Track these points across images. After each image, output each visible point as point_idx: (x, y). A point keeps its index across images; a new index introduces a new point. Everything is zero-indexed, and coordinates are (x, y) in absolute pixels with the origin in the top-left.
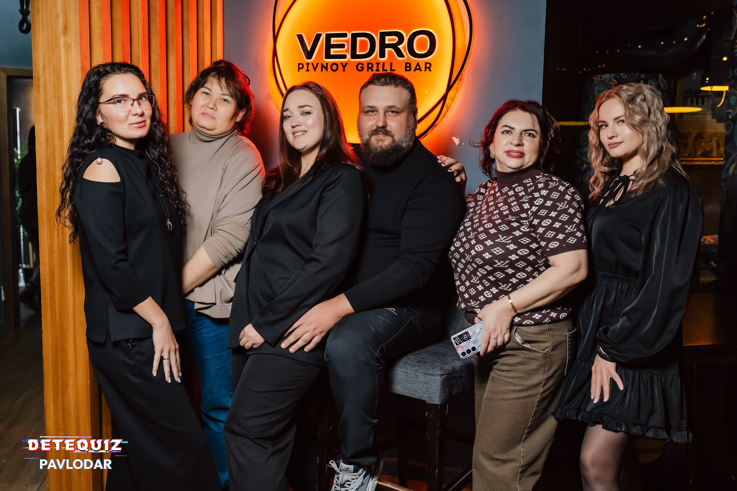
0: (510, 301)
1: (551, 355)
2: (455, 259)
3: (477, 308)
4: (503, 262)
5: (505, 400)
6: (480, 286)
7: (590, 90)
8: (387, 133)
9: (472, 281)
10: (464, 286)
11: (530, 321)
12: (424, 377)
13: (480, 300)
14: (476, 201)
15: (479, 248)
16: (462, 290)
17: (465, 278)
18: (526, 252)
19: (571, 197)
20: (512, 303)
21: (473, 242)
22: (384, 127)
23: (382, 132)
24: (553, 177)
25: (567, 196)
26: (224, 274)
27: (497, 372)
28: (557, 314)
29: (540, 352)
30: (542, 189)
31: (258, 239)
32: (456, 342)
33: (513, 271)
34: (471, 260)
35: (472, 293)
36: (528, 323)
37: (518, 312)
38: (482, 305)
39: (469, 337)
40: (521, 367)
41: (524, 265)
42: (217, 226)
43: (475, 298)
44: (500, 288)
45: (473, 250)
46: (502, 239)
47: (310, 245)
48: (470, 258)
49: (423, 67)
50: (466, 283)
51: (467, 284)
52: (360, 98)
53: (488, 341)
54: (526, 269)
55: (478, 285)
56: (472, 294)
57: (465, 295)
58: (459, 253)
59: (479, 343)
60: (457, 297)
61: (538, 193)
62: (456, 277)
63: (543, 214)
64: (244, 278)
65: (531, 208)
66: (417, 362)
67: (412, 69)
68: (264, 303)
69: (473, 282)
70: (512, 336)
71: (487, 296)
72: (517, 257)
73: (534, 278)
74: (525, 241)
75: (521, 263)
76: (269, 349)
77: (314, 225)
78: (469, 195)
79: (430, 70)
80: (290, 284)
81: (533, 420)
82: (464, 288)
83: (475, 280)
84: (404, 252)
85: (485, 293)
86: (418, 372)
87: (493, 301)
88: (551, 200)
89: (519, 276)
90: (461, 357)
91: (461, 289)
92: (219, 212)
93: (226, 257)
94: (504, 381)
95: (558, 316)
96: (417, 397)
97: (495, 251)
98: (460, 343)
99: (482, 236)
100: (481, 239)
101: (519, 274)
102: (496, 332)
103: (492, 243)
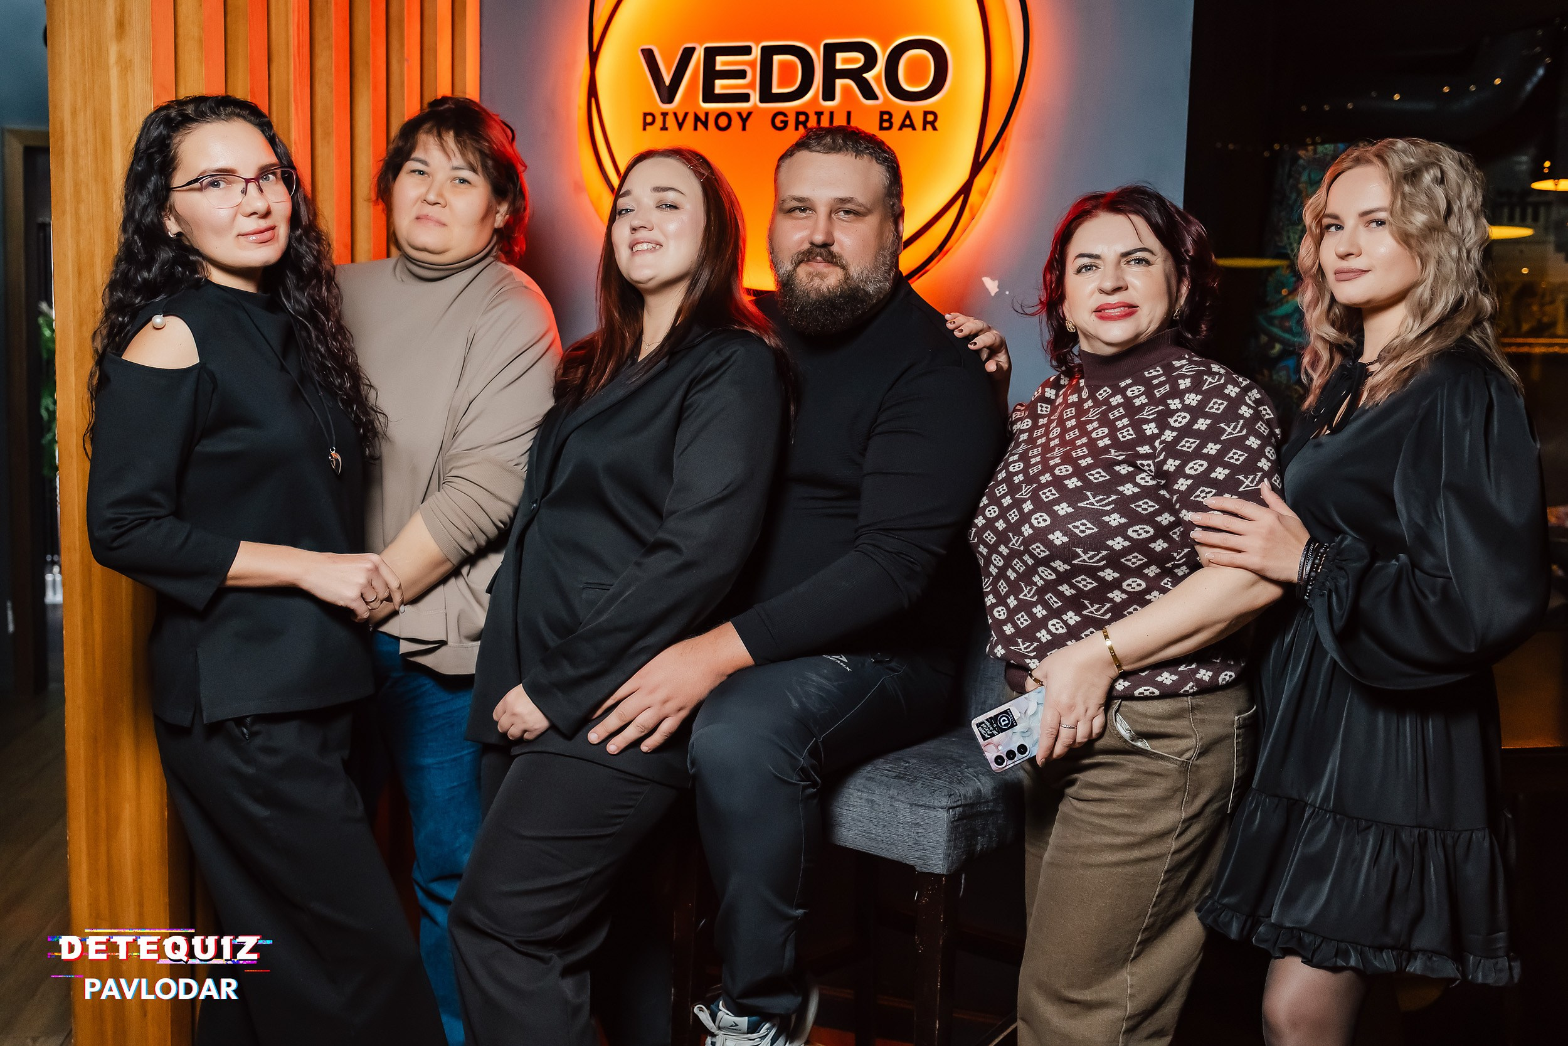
0: (1108, 643)
1: (1197, 766)
2: (986, 545)
3: (1031, 658)
4: (1093, 553)
5: (1091, 866)
6: (1039, 607)
7: (1291, 181)
8: (833, 259)
9: (1021, 596)
10: (1003, 608)
11: (1151, 688)
12: (910, 812)
13: (1039, 640)
14: (1035, 417)
15: (1040, 519)
16: (1000, 615)
17: (1007, 588)
18: (1147, 532)
19: (1253, 411)
20: (1111, 649)
21: (1028, 507)
22: (826, 245)
23: (821, 255)
24: (1213, 366)
25: (1244, 408)
26: (468, 575)
27: (1075, 802)
28: (1211, 673)
29: (1172, 758)
30: (1188, 390)
31: (543, 497)
32: (983, 732)
33: (1116, 575)
34: (1022, 548)
35: (1022, 623)
36: (1147, 693)
37: (1125, 668)
38: (1042, 652)
39: (1012, 723)
40: (1129, 793)
41: (1142, 562)
42: (452, 468)
43: (1028, 634)
44: (1084, 612)
45: (1027, 526)
46: (1093, 500)
47: (658, 513)
48: (1019, 543)
49: (918, 122)
50: (1009, 601)
51: (1012, 602)
52: (776, 180)
53: (1055, 732)
54: (1146, 571)
55: (1034, 605)
56: (1022, 626)
57: (1005, 628)
58: (995, 530)
59: (1036, 736)
60: (987, 629)
61: (1177, 401)
62: (986, 584)
63: (1188, 448)
64: (508, 586)
65: (1161, 433)
66: (895, 777)
67: (894, 125)
68: (552, 641)
69: (1025, 598)
70: (1108, 720)
71: (1054, 631)
72: (1127, 544)
73: (1164, 591)
74: (1145, 506)
75: (1134, 557)
76: (558, 744)
77: (666, 466)
78: (1018, 405)
79: (935, 129)
80: (612, 599)
81: (1156, 912)
82: (1005, 611)
83: (1027, 594)
84: (866, 529)
85: (1050, 623)
86: (898, 801)
87: (1069, 643)
88: (1207, 416)
89: (1128, 585)
90: (994, 766)
91: (996, 615)
92: (456, 438)
93: (472, 537)
94: (1090, 823)
95: (1214, 678)
96: (895, 857)
97: (1078, 527)
98: (992, 735)
99: (1049, 494)
100: (1046, 500)
101: (1129, 581)
102: (1075, 711)
103: (1070, 510)
